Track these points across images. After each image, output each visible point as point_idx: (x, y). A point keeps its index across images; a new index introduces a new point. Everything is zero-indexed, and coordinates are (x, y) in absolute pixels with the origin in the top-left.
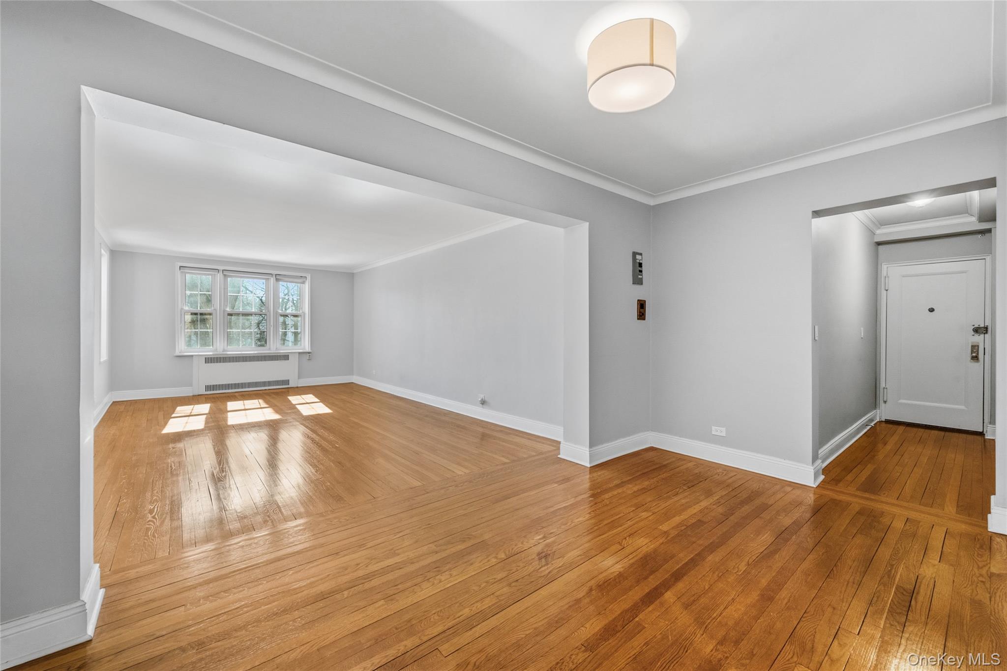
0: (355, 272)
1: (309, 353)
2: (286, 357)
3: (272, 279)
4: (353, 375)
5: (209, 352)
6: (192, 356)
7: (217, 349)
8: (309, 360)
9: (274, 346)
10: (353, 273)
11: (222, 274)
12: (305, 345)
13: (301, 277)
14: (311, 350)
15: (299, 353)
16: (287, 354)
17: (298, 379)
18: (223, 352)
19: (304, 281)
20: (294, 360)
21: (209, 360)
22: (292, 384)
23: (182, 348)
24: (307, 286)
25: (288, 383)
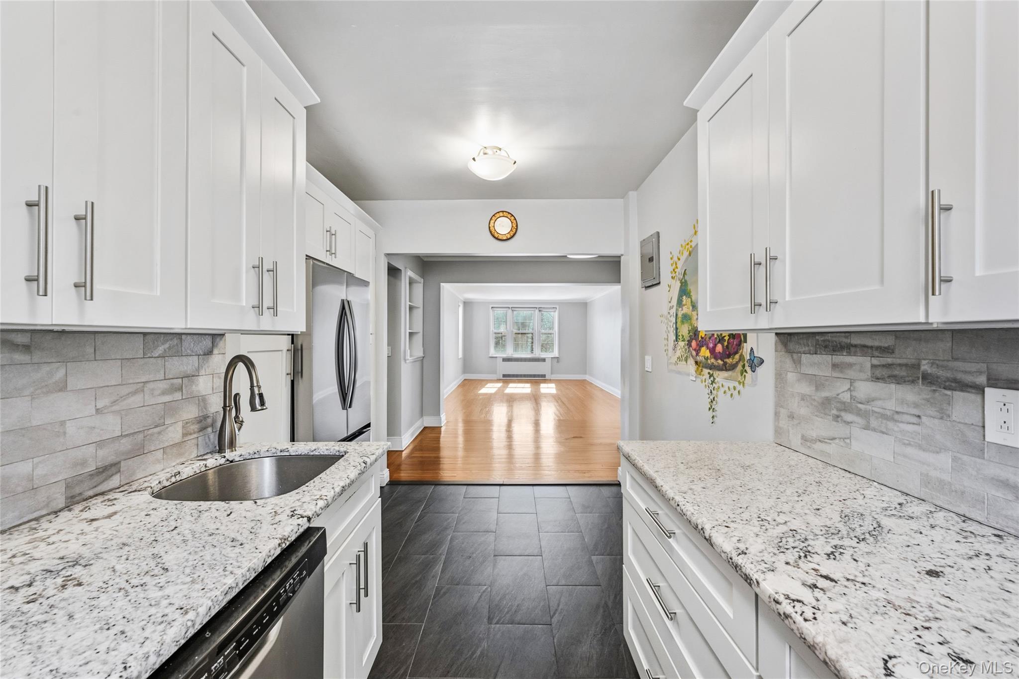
1: (557, 358)
3: (537, 310)
4: (586, 375)
5: (505, 355)
6: (498, 357)
7: (508, 354)
8: (557, 362)
9: (538, 353)
10: (586, 303)
11: (511, 310)
12: (556, 353)
13: (553, 308)
14: (558, 355)
15: (552, 358)
16: (543, 358)
17: (551, 374)
18: (511, 355)
19: (555, 311)
20: (548, 362)
21: (505, 360)
22: (547, 378)
23: (492, 352)
24: (556, 314)
25: (544, 376)
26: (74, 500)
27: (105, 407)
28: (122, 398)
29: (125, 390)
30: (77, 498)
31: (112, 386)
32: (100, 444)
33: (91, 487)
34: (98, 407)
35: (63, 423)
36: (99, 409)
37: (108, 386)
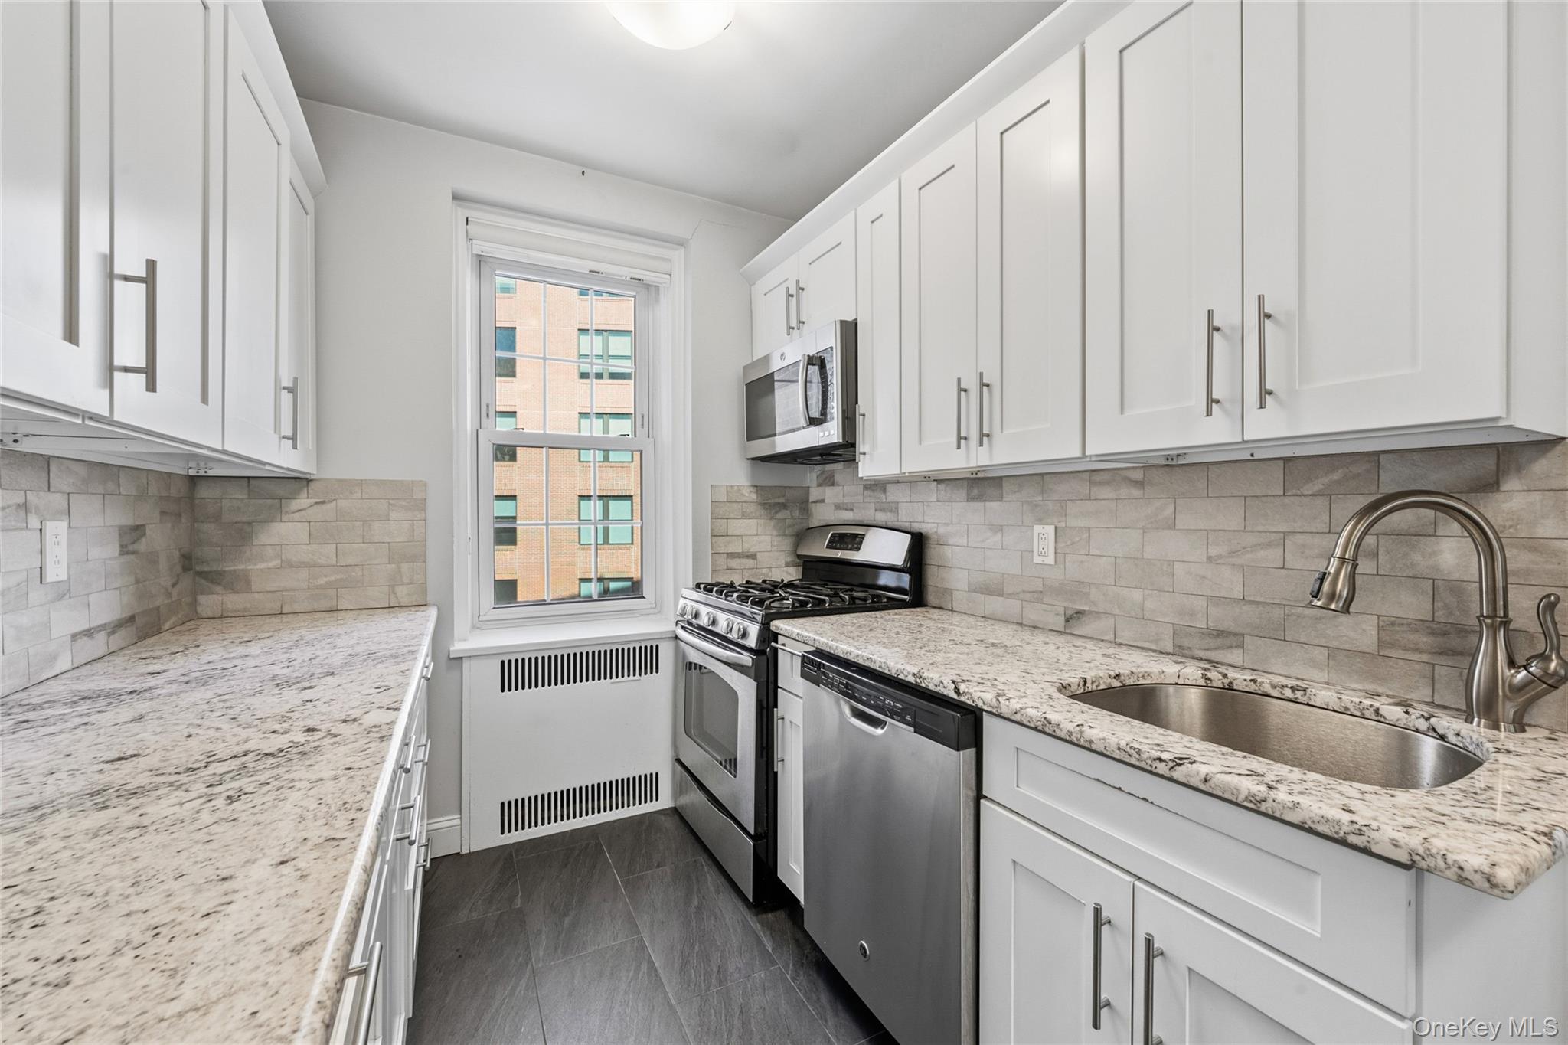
26: (1184, 652)
27: (1220, 556)
28: (1244, 548)
29: (1250, 539)
30: (1186, 652)
31: (1230, 531)
32: (1213, 600)
33: (1203, 648)
34: (1209, 554)
35: (1171, 563)
36: (1211, 557)
37: (1224, 531)
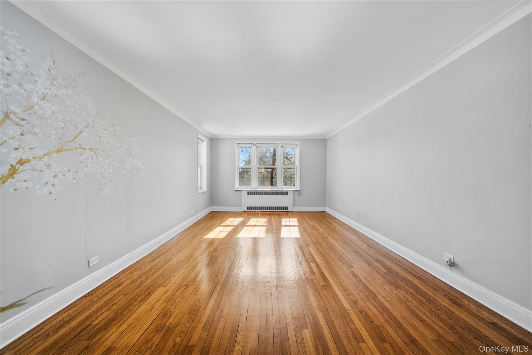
0: (327, 138)
1: (299, 191)
2: (286, 193)
3: (279, 146)
4: (326, 206)
5: (249, 189)
6: (242, 191)
7: (253, 187)
8: (299, 195)
9: (280, 187)
10: (326, 139)
11: (255, 146)
12: (297, 187)
13: (295, 144)
14: (300, 189)
15: (293, 191)
16: (286, 191)
17: (293, 206)
18: (256, 189)
19: (296, 147)
20: (290, 195)
21: (249, 193)
22: (289, 210)
23: (237, 186)
24: (298, 150)
25: (286, 208)
